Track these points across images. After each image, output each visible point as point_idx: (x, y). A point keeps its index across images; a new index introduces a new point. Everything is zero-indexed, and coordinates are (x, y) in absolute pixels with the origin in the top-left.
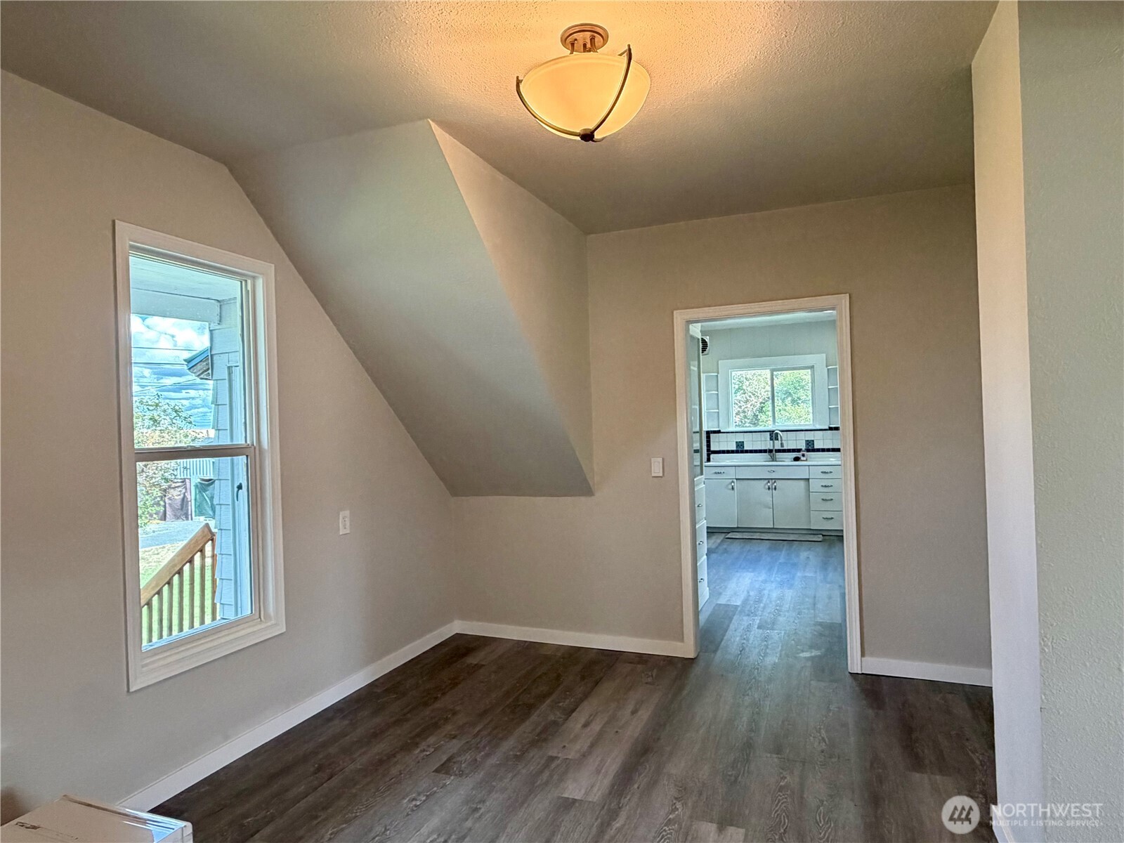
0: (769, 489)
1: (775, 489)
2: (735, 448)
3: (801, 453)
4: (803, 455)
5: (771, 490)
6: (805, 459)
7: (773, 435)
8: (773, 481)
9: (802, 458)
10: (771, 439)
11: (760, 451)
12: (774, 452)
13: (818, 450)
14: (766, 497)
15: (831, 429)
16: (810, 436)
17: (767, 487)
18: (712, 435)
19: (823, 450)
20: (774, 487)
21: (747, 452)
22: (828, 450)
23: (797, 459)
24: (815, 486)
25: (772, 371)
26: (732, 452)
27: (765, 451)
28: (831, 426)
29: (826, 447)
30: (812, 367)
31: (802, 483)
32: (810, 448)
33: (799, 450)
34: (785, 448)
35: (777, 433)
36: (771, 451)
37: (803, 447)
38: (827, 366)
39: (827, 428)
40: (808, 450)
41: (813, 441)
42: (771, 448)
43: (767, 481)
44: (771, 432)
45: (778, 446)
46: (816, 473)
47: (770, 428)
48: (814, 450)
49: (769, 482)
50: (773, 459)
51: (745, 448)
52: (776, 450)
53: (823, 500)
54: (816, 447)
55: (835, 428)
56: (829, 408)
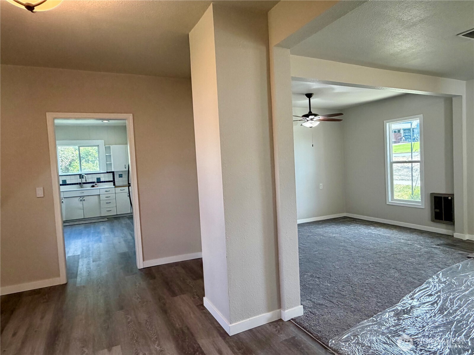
0: (81, 201)
1: (84, 200)
2: (62, 183)
3: (95, 184)
4: (96, 185)
5: (82, 201)
6: (97, 186)
7: (81, 176)
8: (83, 197)
9: (95, 186)
10: (80, 178)
11: (75, 184)
12: (82, 184)
13: (103, 182)
14: (80, 205)
15: (107, 172)
16: (98, 176)
17: (80, 200)
19: (105, 182)
20: (83, 200)
21: (68, 184)
22: (107, 182)
23: (93, 186)
24: (103, 197)
25: (79, 147)
27: (77, 184)
28: (108, 171)
29: (106, 180)
30: (98, 146)
31: (97, 197)
32: (99, 181)
34: (88, 181)
35: (83, 175)
36: (80, 184)
37: (95, 180)
38: (105, 145)
39: (106, 172)
40: (98, 182)
41: (100, 178)
42: (81, 182)
43: (80, 197)
44: (80, 175)
45: (84, 181)
46: (102, 192)
47: (80, 173)
49: (81, 198)
50: (81, 187)
53: (106, 203)
54: (101, 181)
55: (110, 172)
56: (106, 163)
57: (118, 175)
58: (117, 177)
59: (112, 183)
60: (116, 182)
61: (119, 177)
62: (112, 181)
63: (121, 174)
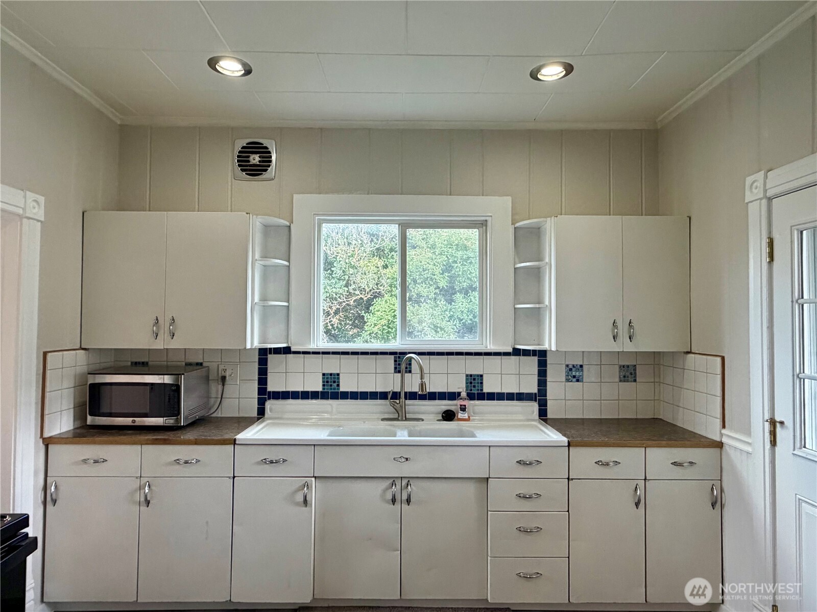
0: (394, 501)
1: (408, 501)
2: (319, 388)
3: (458, 402)
4: (463, 409)
5: (398, 505)
6: (466, 416)
7: (402, 362)
8: (405, 481)
9: (461, 415)
10: (397, 370)
11: (373, 396)
12: (402, 398)
13: (491, 396)
15: (517, 352)
16: (475, 366)
17: (390, 497)
18: (271, 358)
19: (500, 397)
20: (405, 497)
21: (345, 396)
22: (510, 397)
23: (449, 416)
24: (501, 497)
25: (404, 227)
26: (314, 395)
27: (383, 396)
28: (516, 346)
29: (506, 390)
30: (482, 225)
31: (471, 490)
32: (476, 391)
33: (453, 396)
34: (431, 388)
35: (410, 359)
36: (395, 396)
37: (459, 385)
38: (514, 221)
39: (509, 350)
40: (471, 397)
41: (482, 376)
42: (397, 389)
43: (389, 483)
44: (398, 356)
45: (411, 386)
47: (396, 344)
48: (482, 396)
49: (394, 486)
50: (400, 416)
51: (343, 389)
52: (406, 393)
53: (519, 530)
54: (486, 390)
55: (526, 353)
56: (515, 308)
57: (563, 371)
58: (555, 376)
59: (534, 407)
60: (549, 403)
61: (568, 380)
62: (535, 394)
63: (575, 363)
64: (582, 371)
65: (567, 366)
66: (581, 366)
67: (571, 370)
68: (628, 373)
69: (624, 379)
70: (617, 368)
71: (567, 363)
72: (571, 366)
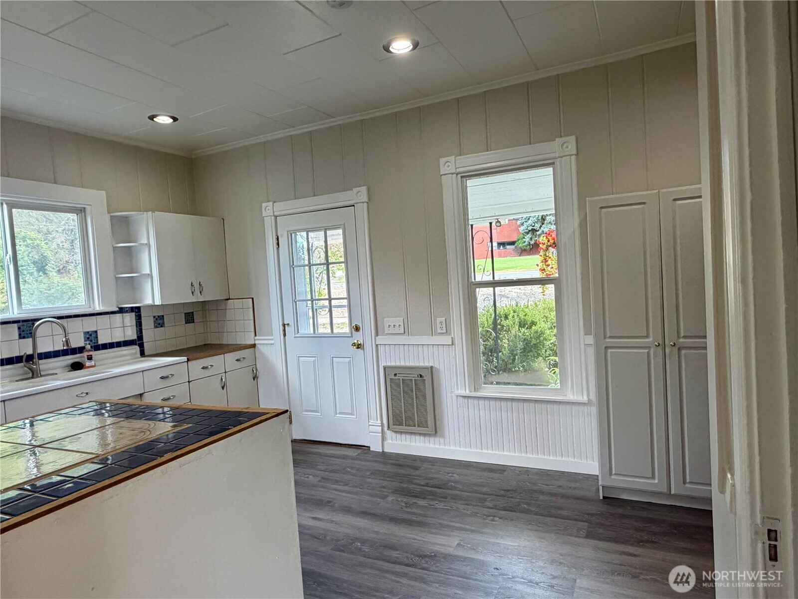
3: (85, 354)
4: (90, 358)
9: (88, 364)
12: (35, 360)
13: (105, 346)
15: (121, 310)
16: (90, 325)
19: (111, 345)
22: (119, 345)
23: (74, 366)
25: (9, 206)
28: (121, 306)
29: (114, 340)
30: (81, 211)
32: (94, 343)
33: (81, 350)
37: (85, 343)
38: (109, 211)
39: (116, 309)
40: (93, 349)
41: (96, 331)
42: (30, 353)
44: (20, 323)
46: (151, 381)
47: (15, 314)
48: (97, 347)
54: (101, 341)
55: (128, 310)
56: (116, 278)
57: (152, 320)
58: (148, 325)
59: (136, 349)
60: (145, 345)
61: (156, 327)
62: (136, 339)
63: (159, 315)
64: (163, 319)
65: (154, 317)
66: (163, 316)
67: (157, 319)
68: (189, 318)
69: (187, 322)
70: (183, 315)
71: (154, 315)
72: (157, 317)
